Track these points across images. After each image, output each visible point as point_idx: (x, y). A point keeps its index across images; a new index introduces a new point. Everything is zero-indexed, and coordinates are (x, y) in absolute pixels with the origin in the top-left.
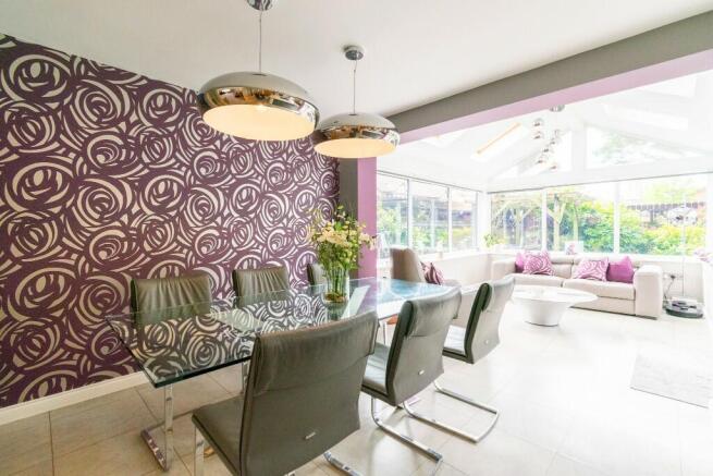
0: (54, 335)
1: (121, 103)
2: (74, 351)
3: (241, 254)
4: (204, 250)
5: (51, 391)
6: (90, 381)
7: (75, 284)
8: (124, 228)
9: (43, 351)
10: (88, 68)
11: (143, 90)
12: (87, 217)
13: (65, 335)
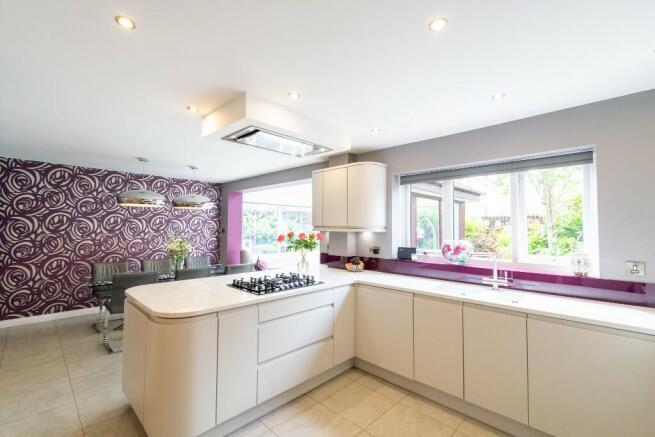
0: (58, 287)
1: (94, 183)
2: (67, 294)
3: (154, 252)
4: (133, 250)
5: (56, 311)
6: (73, 309)
7: (69, 265)
8: (93, 240)
9: (53, 293)
10: (80, 170)
11: (106, 176)
12: (76, 235)
13: (63, 287)
